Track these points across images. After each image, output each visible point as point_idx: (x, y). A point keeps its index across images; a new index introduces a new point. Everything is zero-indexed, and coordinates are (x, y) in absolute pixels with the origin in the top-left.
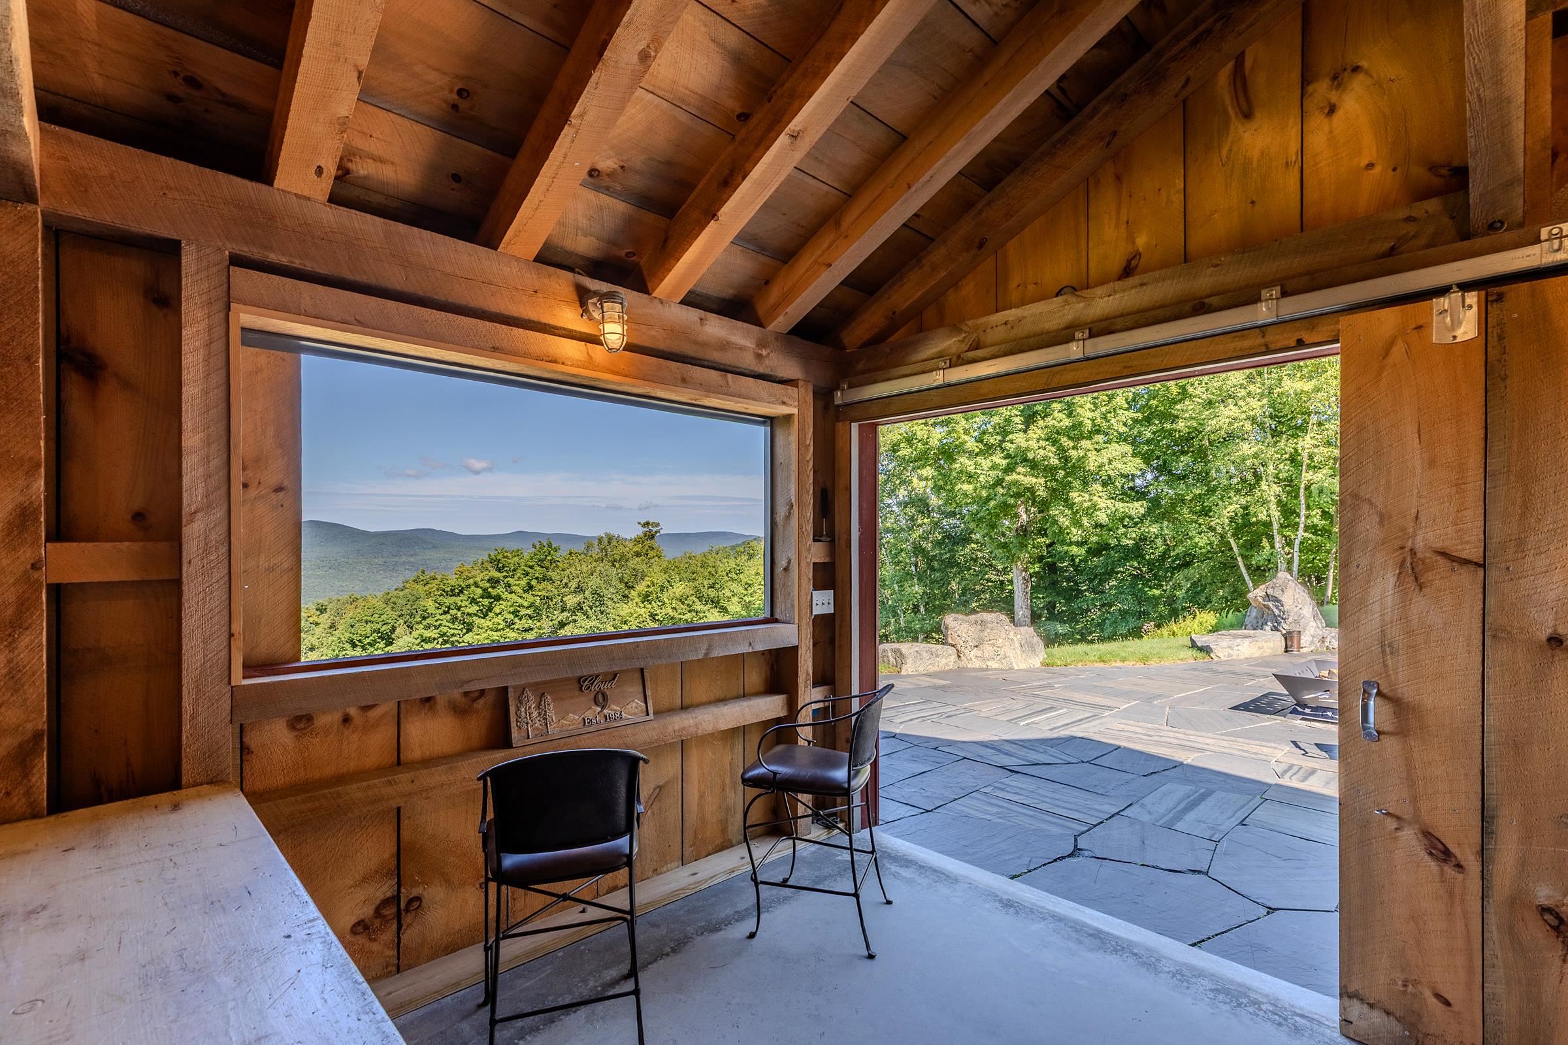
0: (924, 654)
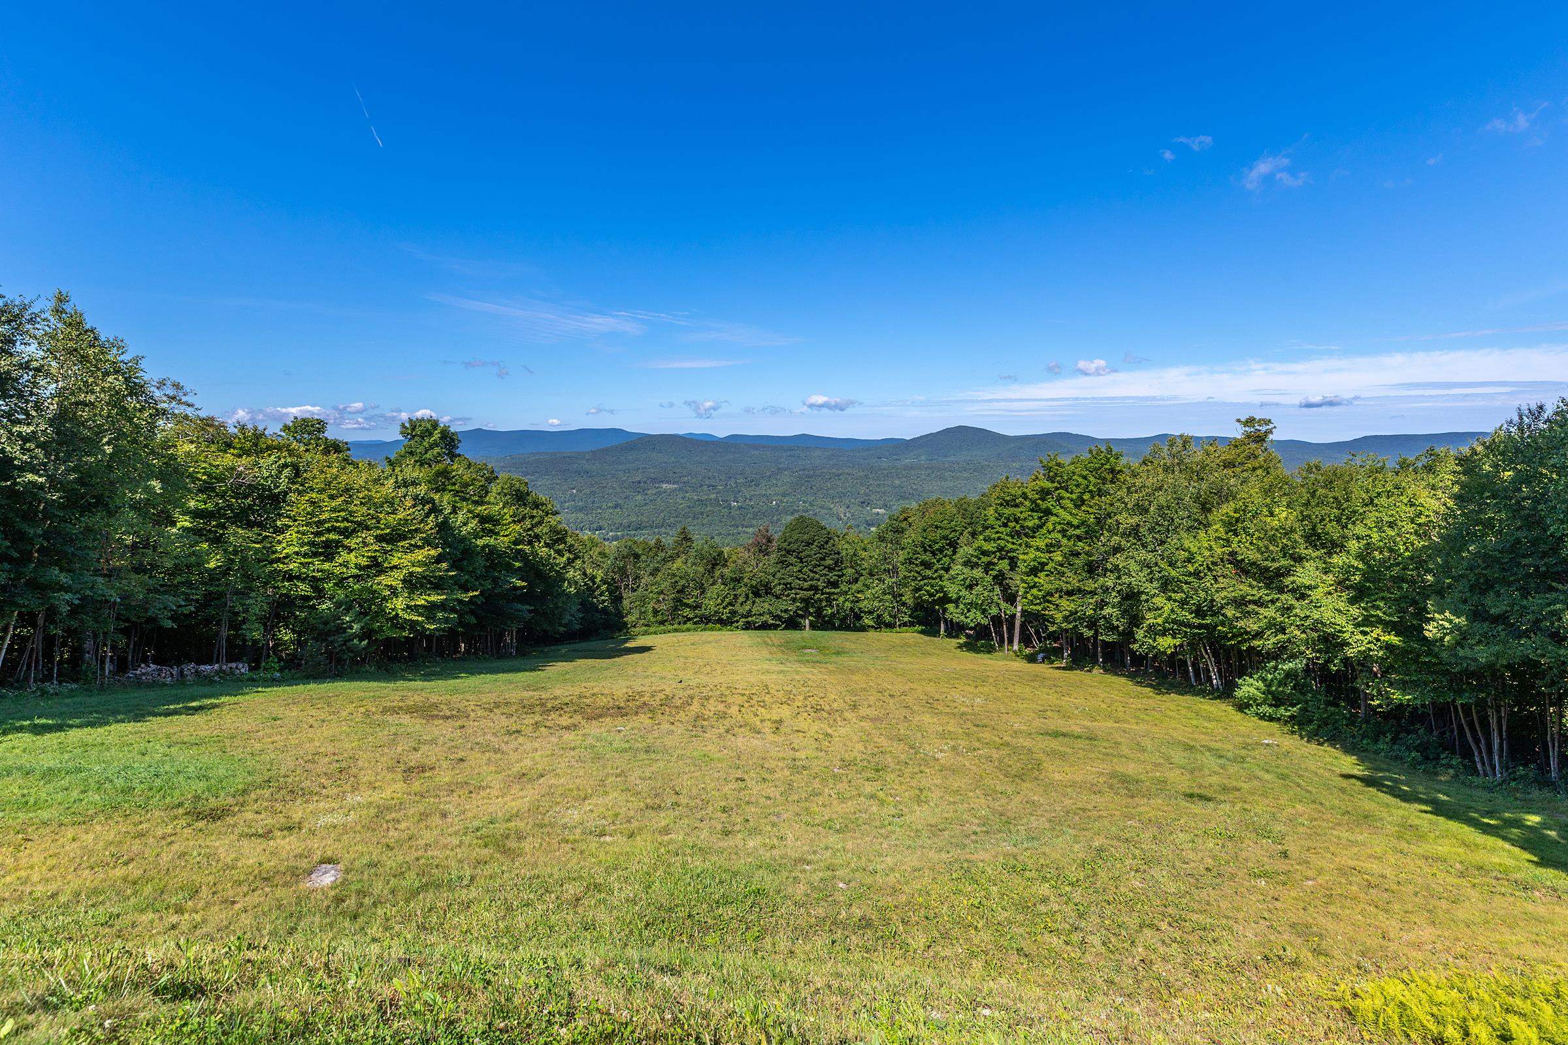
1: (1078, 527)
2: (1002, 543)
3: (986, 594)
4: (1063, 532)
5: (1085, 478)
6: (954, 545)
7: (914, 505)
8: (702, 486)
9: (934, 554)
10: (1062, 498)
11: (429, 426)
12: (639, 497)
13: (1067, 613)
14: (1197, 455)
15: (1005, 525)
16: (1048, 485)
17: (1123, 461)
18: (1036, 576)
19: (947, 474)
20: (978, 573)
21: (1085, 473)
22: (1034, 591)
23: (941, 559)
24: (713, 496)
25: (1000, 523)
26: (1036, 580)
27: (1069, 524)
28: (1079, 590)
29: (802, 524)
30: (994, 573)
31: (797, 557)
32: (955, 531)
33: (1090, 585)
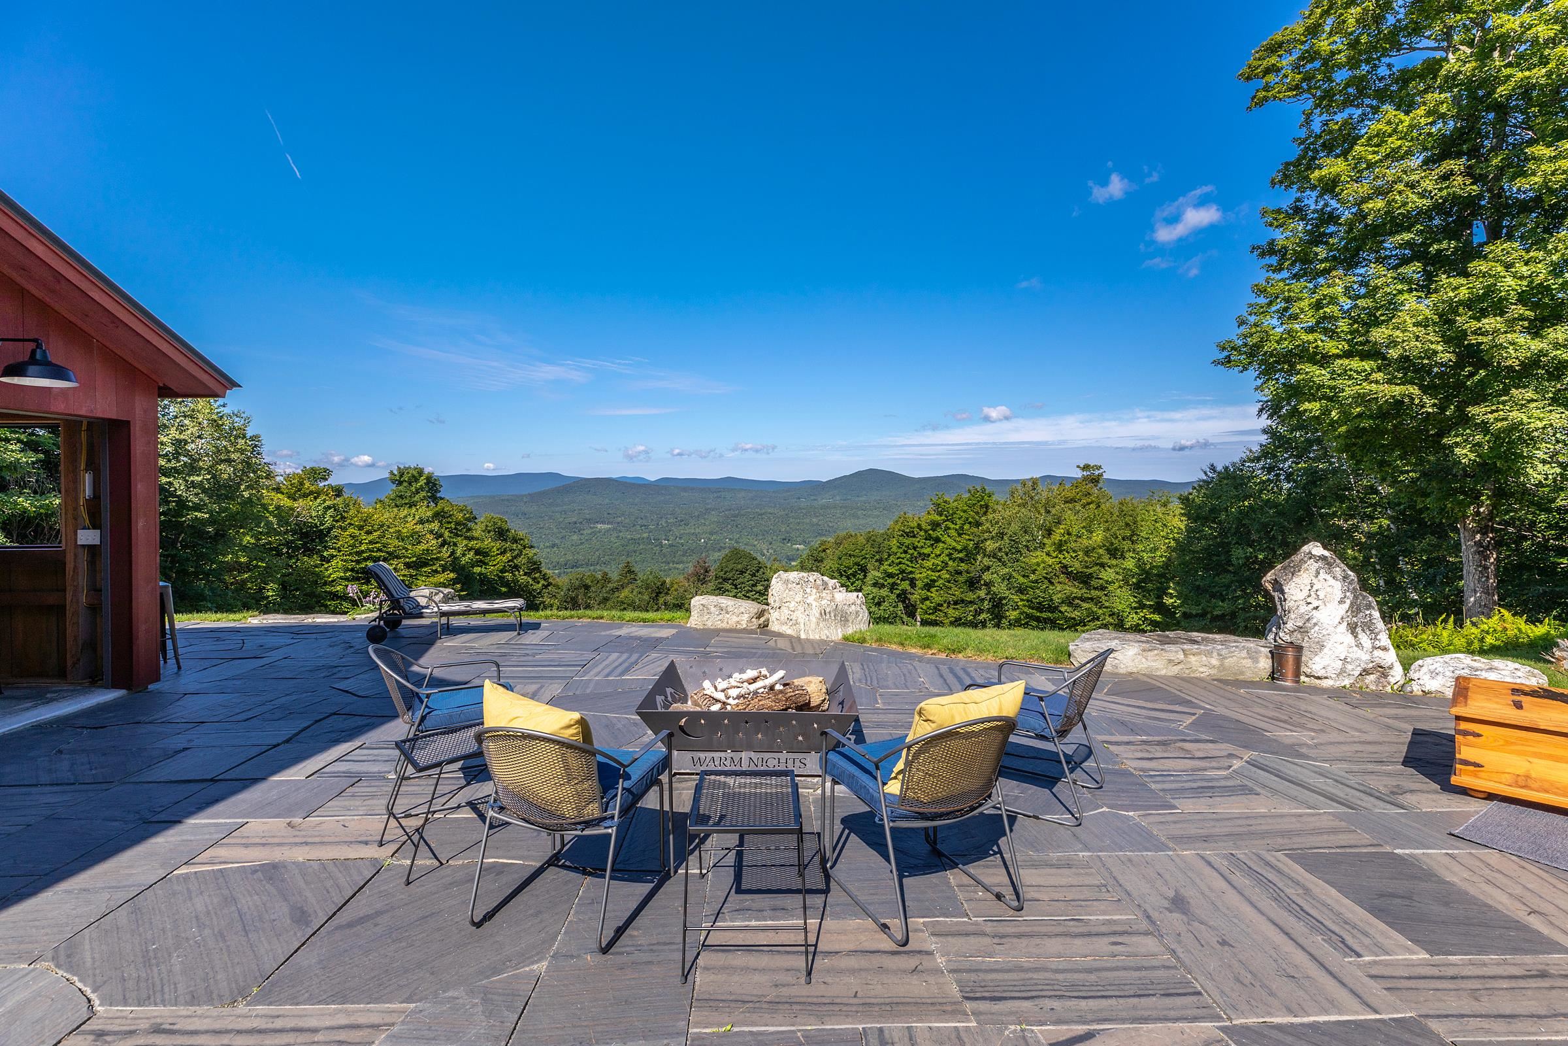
0: (713, 609)
1: (960, 551)
2: (903, 567)
3: (892, 609)
4: (950, 555)
5: (965, 511)
6: (864, 570)
7: (830, 539)
8: (634, 525)
9: (848, 578)
10: (949, 528)
11: (415, 473)
12: (575, 537)
13: (953, 619)
14: (1043, 493)
15: (906, 552)
16: (938, 518)
17: (994, 498)
18: (928, 590)
19: (859, 512)
20: (884, 592)
21: (965, 508)
22: (928, 602)
23: (854, 582)
24: (645, 535)
25: (901, 550)
26: (929, 594)
27: (954, 548)
28: (963, 601)
29: (736, 555)
30: (898, 592)
31: (732, 584)
32: (865, 558)
33: (971, 596)
